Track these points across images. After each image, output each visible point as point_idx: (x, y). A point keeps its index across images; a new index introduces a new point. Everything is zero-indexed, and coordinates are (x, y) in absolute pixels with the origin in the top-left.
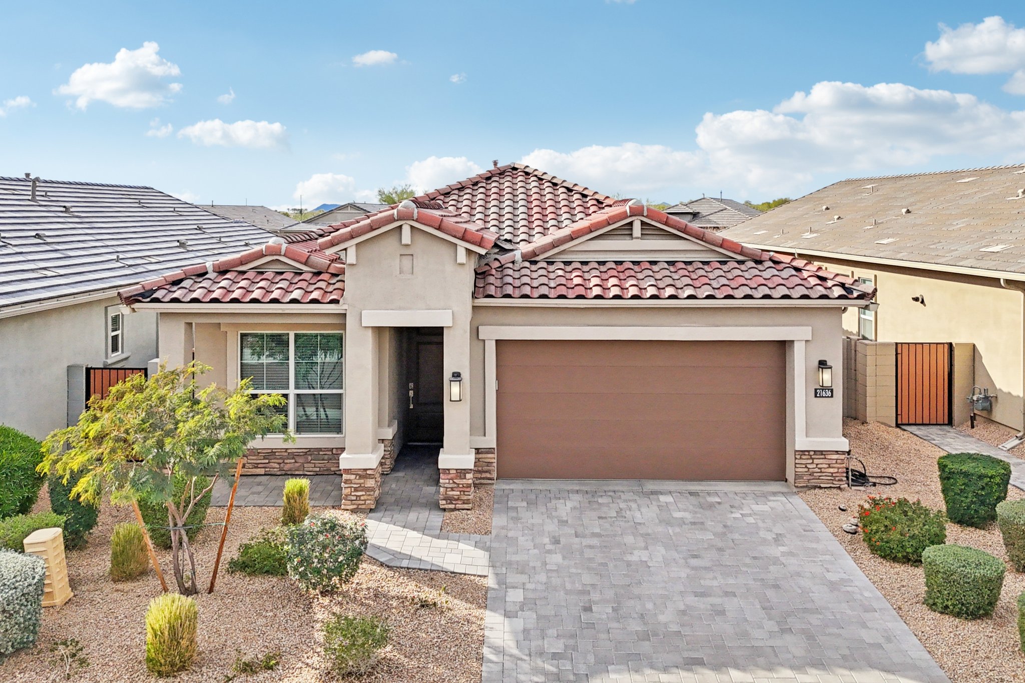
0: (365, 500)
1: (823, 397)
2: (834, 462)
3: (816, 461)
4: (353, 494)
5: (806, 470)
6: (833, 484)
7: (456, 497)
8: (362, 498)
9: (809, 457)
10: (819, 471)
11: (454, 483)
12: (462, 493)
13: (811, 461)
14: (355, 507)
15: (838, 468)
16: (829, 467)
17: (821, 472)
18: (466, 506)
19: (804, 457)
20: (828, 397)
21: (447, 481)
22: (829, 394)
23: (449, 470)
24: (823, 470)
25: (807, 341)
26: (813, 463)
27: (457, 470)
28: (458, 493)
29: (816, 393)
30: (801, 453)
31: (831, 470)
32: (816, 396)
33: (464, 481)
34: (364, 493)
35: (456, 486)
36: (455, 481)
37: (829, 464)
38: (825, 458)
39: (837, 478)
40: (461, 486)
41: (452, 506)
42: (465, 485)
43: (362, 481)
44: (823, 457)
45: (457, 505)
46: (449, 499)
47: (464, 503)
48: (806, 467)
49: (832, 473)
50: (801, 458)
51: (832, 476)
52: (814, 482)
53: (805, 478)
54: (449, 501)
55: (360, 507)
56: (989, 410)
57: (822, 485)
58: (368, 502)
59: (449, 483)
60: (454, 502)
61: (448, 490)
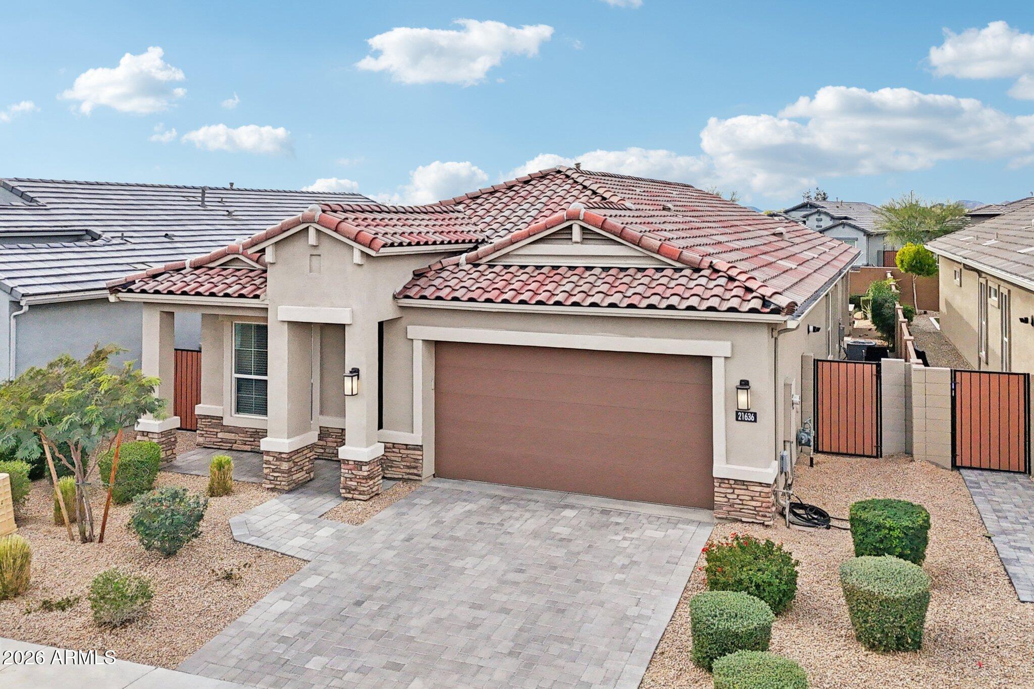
0: (281, 481)
1: (744, 421)
2: (758, 494)
3: (737, 491)
4: (271, 474)
5: (726, 500)
6: (756, 519)
7: (353, 487)
8: (278, 479)
9: (729, 486)
10: (741, 502)
11: (352, 473)
12: (359, 484)
13: (731, 491)
14: (272, 486)
15: (763, 502)
16: (752, 500)
17: (742, 504)
18: (361, 497)
19: (722, 485)
20: (751, 421)
21: (347, 471)
22: (752, 418)
23: (348, 461)
24: (745, 502)
25: (726, 358)
26: (733, 493)
27: (355, 461)
28: (356, 484)
29: (737, 416)
30: (720, 481)
31: (754, 503)
32: (737, 420)
33: (360, 473)
34: (280, 475)
35: (354, 476)
36: (353, 471)
37: (752, 497)
38: (747, 489)
39: (760, 513)
40: (358, 477)
41: (350, 496)
42: (361, 477)
43: (278, 463)
44: (745, 487)
45: (354, 495)
46: (349, 489)
47: (360, 494)
48: (726, 497)
49: (755, 507)
50: (720, 486)
51: (755, 510)
52: (734, 515)
53: (724, 508)
55: (277, 487)
57: (744, 519)
58: (283, 483)
59: (348, 473)
60: (352, 492)
61: (348, 479)
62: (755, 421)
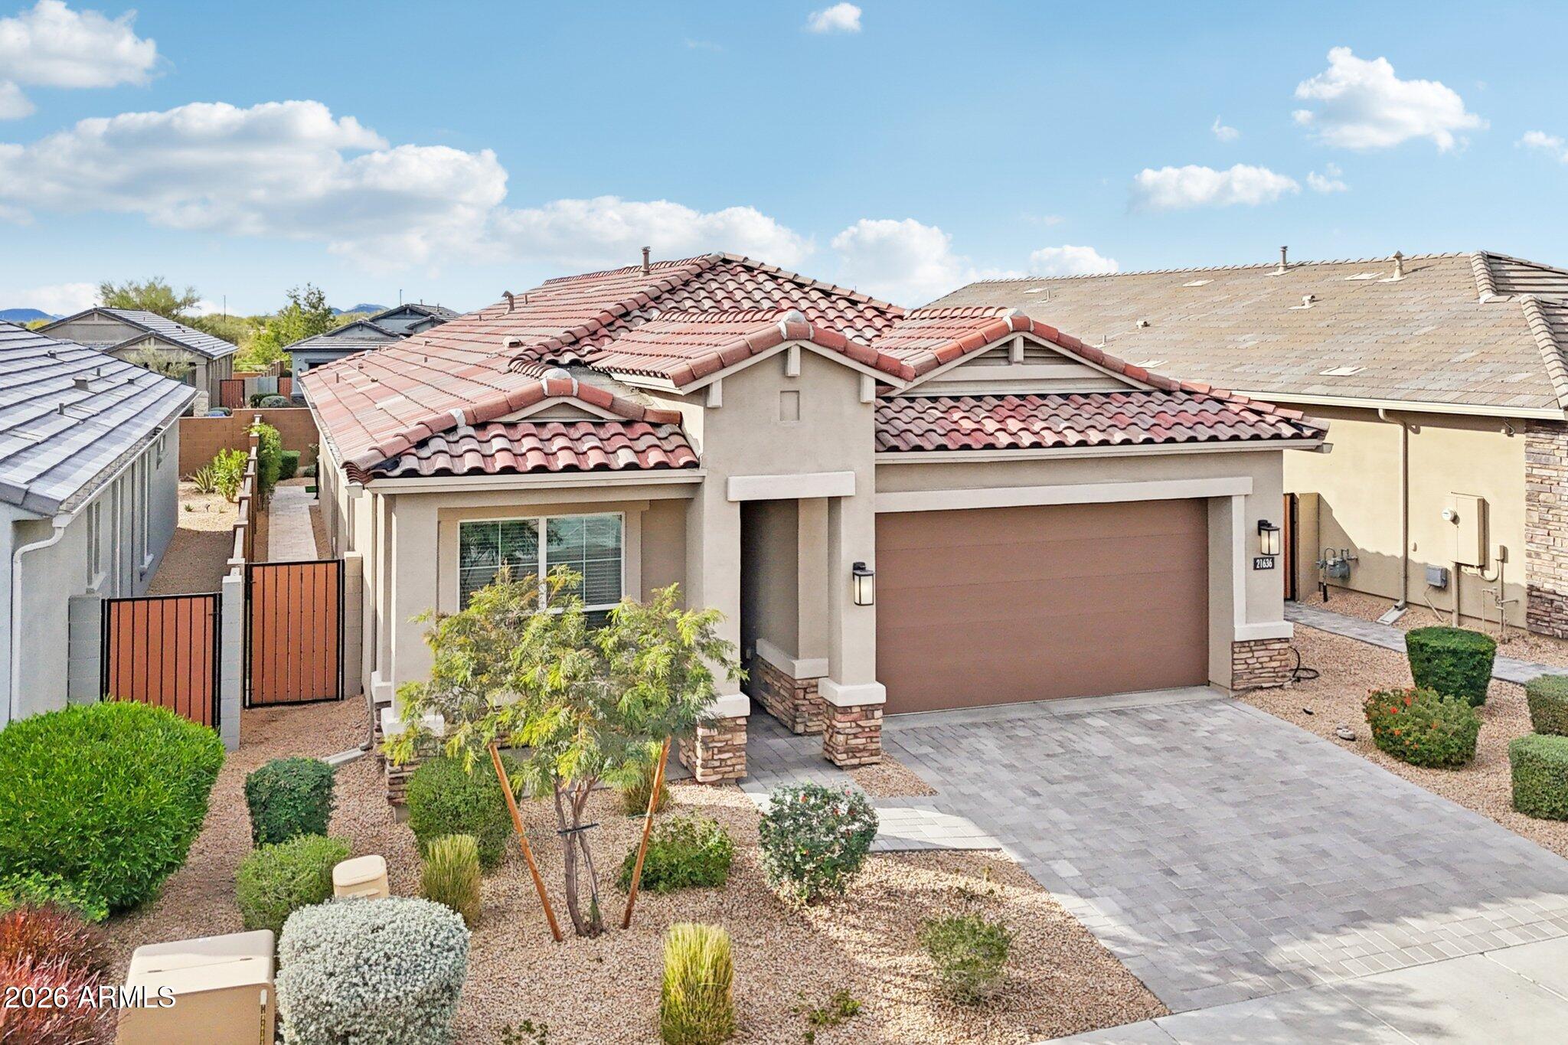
0: (734, 765)
1: (1263, 568)
2: (1276, 653)
3: (1256, 654)
4: (715, 757)
5: (1245, 666)
6: (1276, 682)
7: (861, 747)
8: (729, 763)
9: (1248, 649)
10: (1260, 666)
11: (860, 726)
12: (869, 740)
13: (1250, 655)
14: (719, 777)
15: (1281, 661)
16: (1271, 660)
17: (1262, 668)
18: (875, 759)
19: (1243, 650)
20: (1269, 568)
21: (848, 724)
22: (1270, 564)
23: (850, 707)
24: (1265, 665)
25: (1246, 496)
26: (1253, 657)
27: (861, 706)
28: (864, 741)
29: (1255, 564)
30: (1240, 645)
31: (1274, 664)
32: (1255, 568)
33: (873, 722)
34: (730, 755)
35: (860, 730)
36: (859, 723)
37: (1271, 657)
38: (1267, 649)
39: (1280, 674)
40: (867, 730)
41: (855, 761)
42: (873, 728)
43: (729, 736)
44: (1263, 647)
45: (863, 759)
46: (852, 752)
47: (872, 755)
48: (1246, 663)
49: (1275, 668)
50: (1240, 652)
51: (1274, 672)
52: (1255, 682)
53: (1245, 677)
54: (851, 754)
55: (726, 776)
56: (1345, 577)
57: (1264, 685)
58: (738, 767)
59: (851, 727)
60: (858, 755)
61: (850, 737)
62: (1273, 567)
